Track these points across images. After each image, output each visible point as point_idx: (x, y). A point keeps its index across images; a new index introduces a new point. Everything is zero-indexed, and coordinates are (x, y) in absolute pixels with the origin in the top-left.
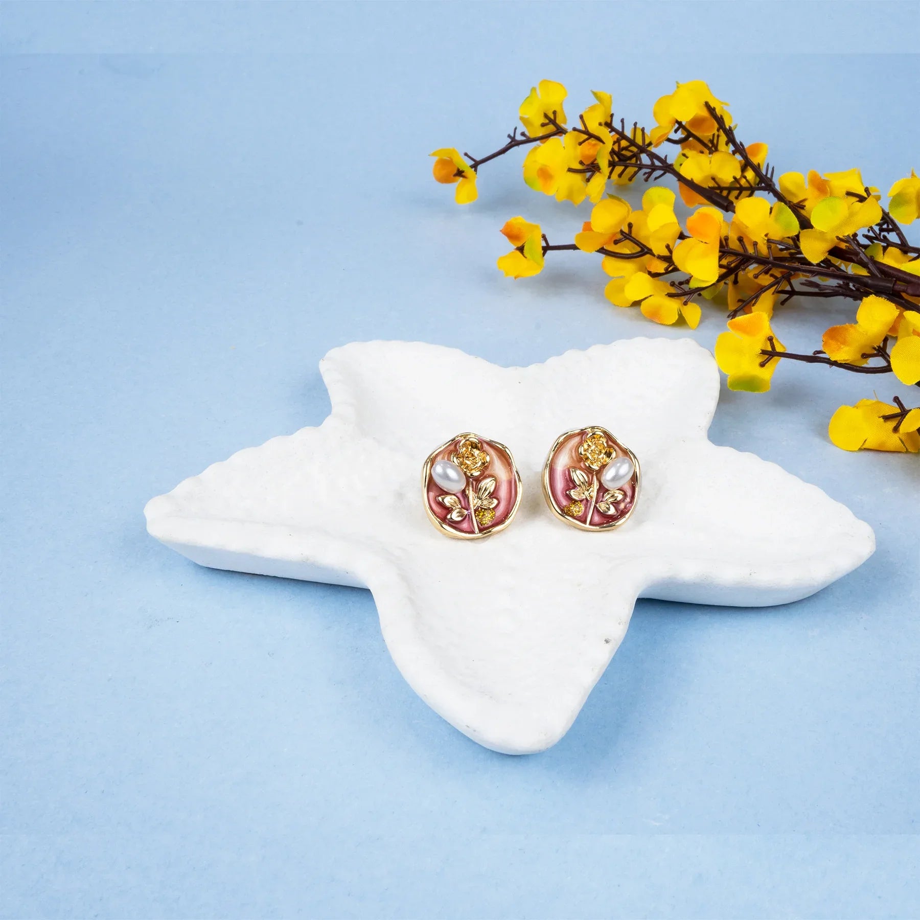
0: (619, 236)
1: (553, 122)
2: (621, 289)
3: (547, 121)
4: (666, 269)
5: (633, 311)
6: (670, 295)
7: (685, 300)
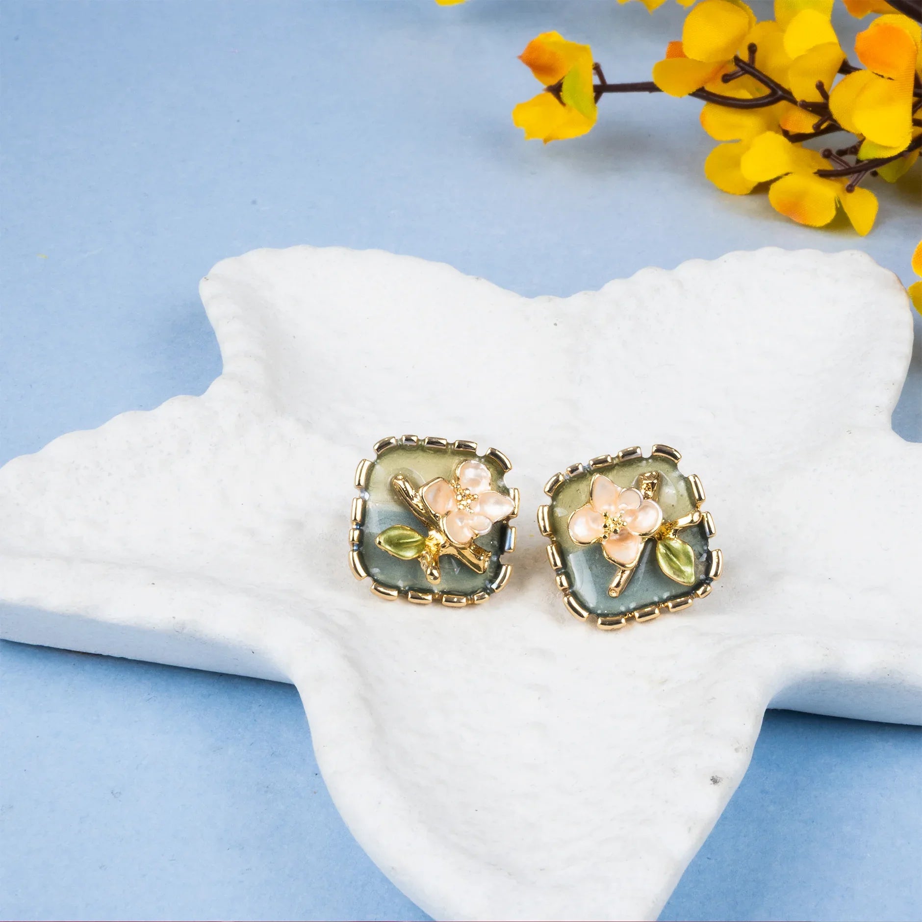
0: (732, 68)
2: (736, 163)
4: (817, 127)
5: (755, 203)
6: (823, 174)
7: (849, 183)
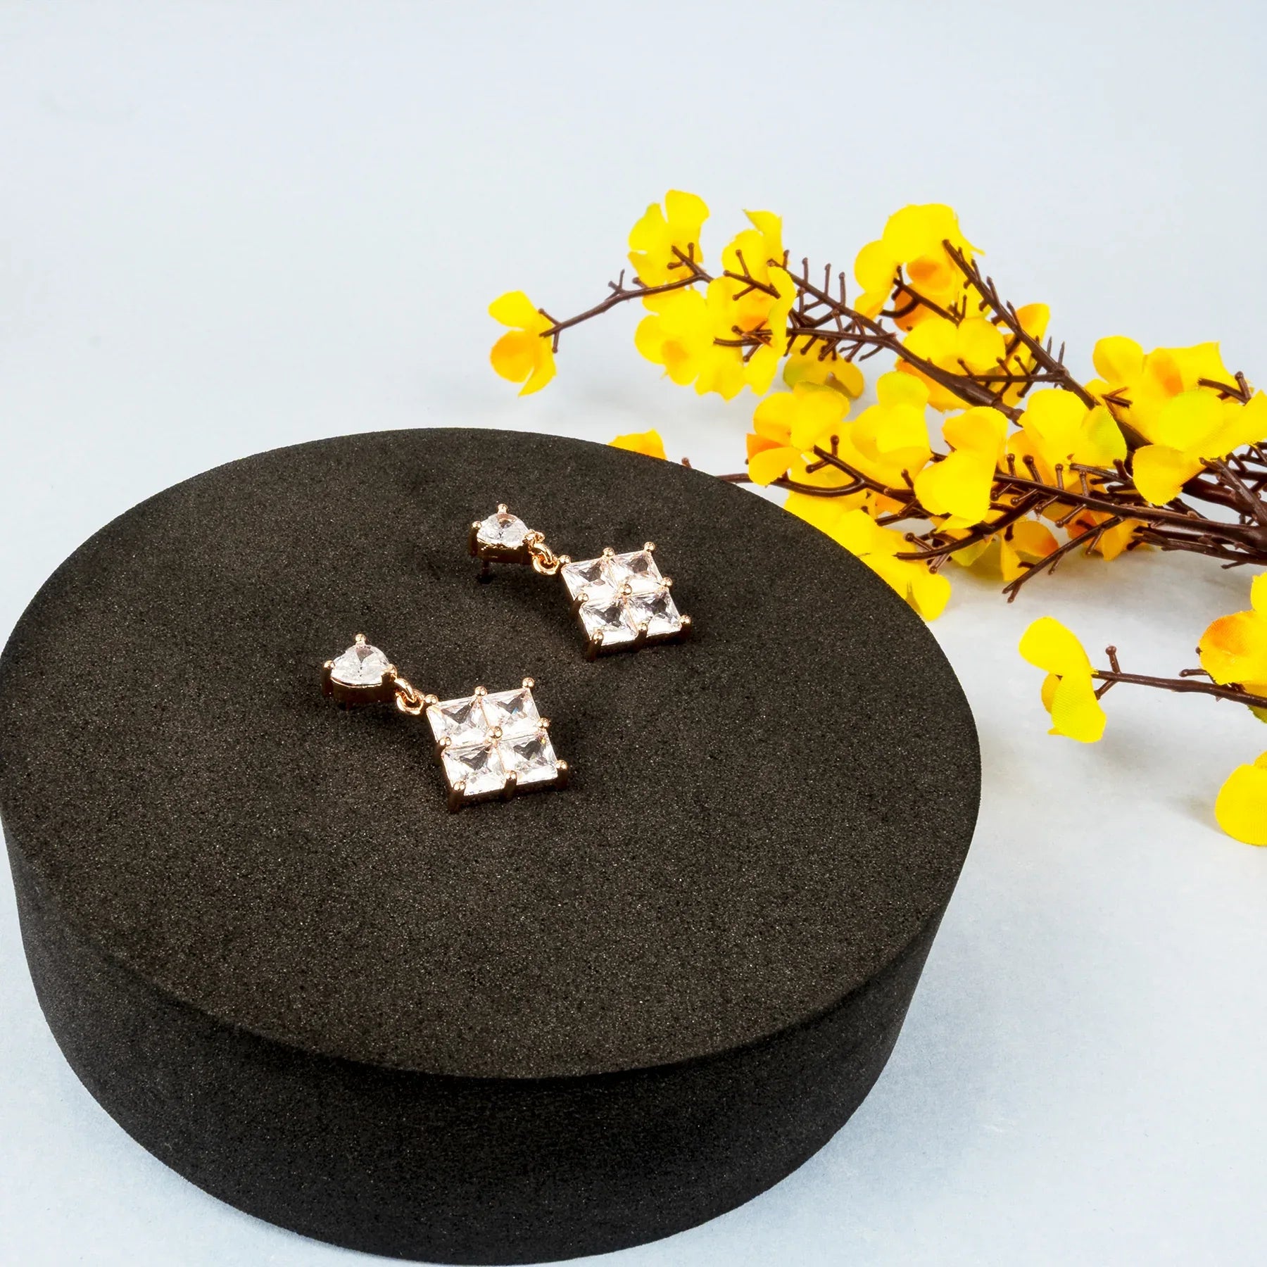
1: (688, 261)
3: (677, 260)
